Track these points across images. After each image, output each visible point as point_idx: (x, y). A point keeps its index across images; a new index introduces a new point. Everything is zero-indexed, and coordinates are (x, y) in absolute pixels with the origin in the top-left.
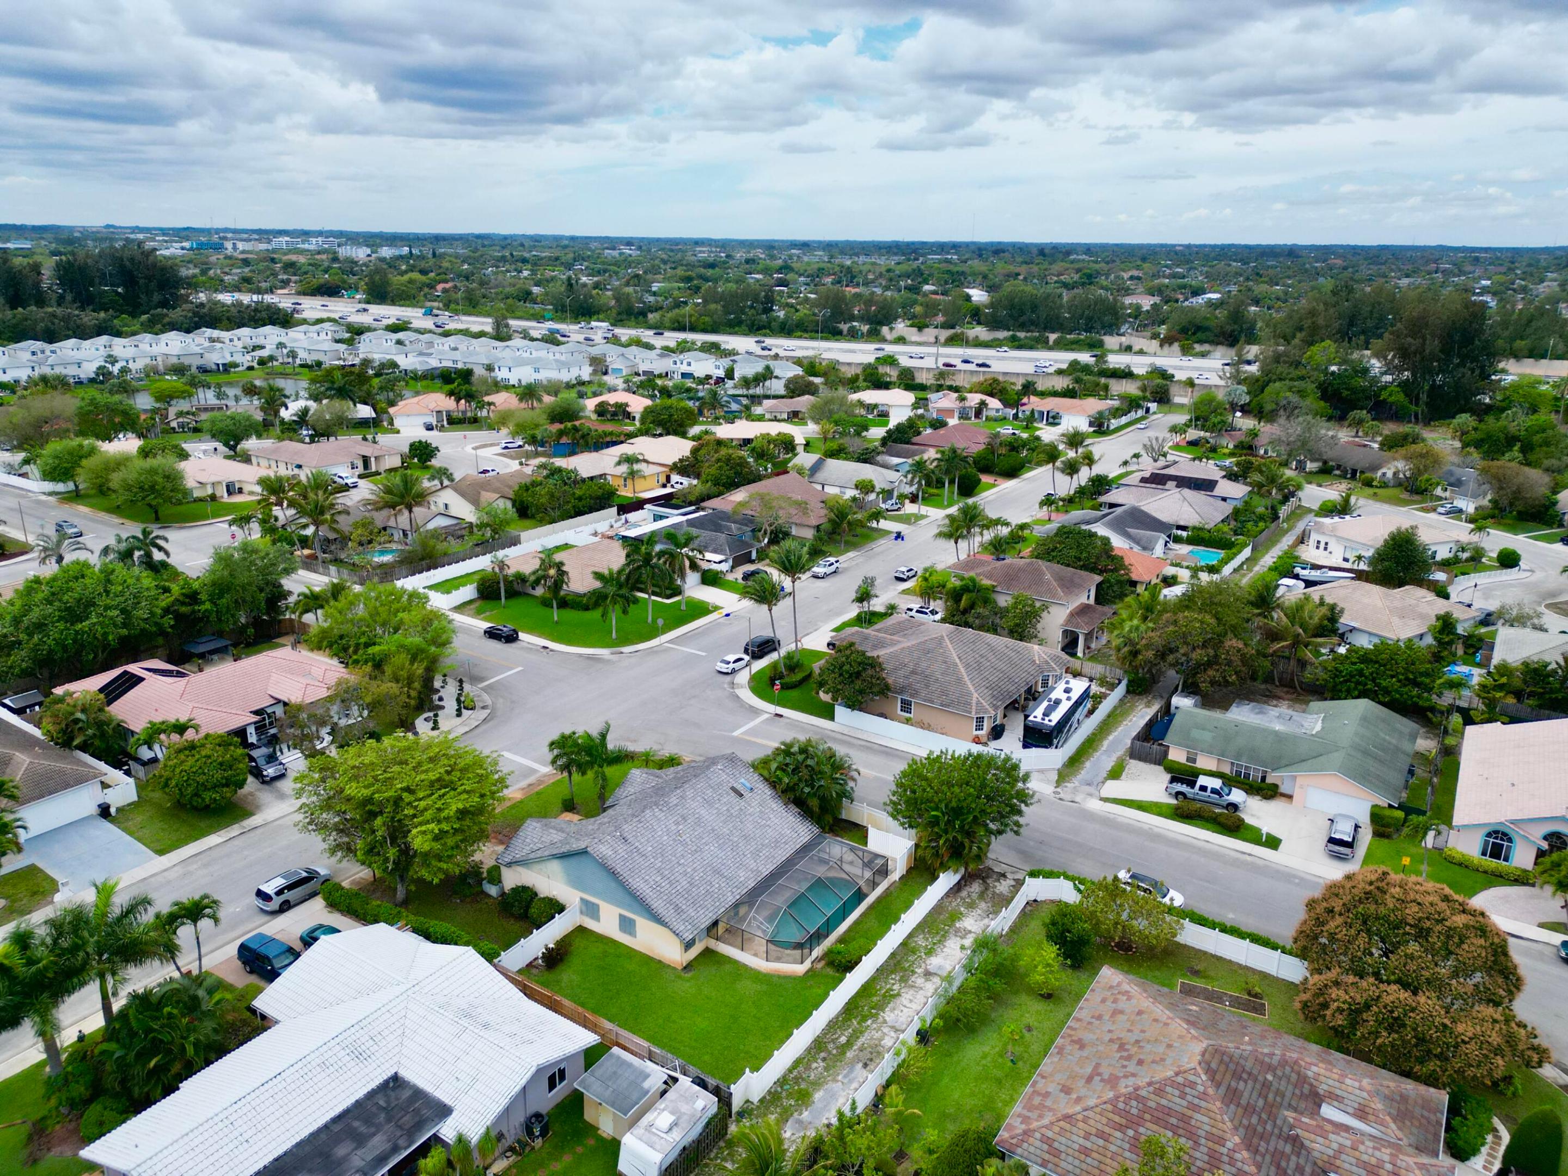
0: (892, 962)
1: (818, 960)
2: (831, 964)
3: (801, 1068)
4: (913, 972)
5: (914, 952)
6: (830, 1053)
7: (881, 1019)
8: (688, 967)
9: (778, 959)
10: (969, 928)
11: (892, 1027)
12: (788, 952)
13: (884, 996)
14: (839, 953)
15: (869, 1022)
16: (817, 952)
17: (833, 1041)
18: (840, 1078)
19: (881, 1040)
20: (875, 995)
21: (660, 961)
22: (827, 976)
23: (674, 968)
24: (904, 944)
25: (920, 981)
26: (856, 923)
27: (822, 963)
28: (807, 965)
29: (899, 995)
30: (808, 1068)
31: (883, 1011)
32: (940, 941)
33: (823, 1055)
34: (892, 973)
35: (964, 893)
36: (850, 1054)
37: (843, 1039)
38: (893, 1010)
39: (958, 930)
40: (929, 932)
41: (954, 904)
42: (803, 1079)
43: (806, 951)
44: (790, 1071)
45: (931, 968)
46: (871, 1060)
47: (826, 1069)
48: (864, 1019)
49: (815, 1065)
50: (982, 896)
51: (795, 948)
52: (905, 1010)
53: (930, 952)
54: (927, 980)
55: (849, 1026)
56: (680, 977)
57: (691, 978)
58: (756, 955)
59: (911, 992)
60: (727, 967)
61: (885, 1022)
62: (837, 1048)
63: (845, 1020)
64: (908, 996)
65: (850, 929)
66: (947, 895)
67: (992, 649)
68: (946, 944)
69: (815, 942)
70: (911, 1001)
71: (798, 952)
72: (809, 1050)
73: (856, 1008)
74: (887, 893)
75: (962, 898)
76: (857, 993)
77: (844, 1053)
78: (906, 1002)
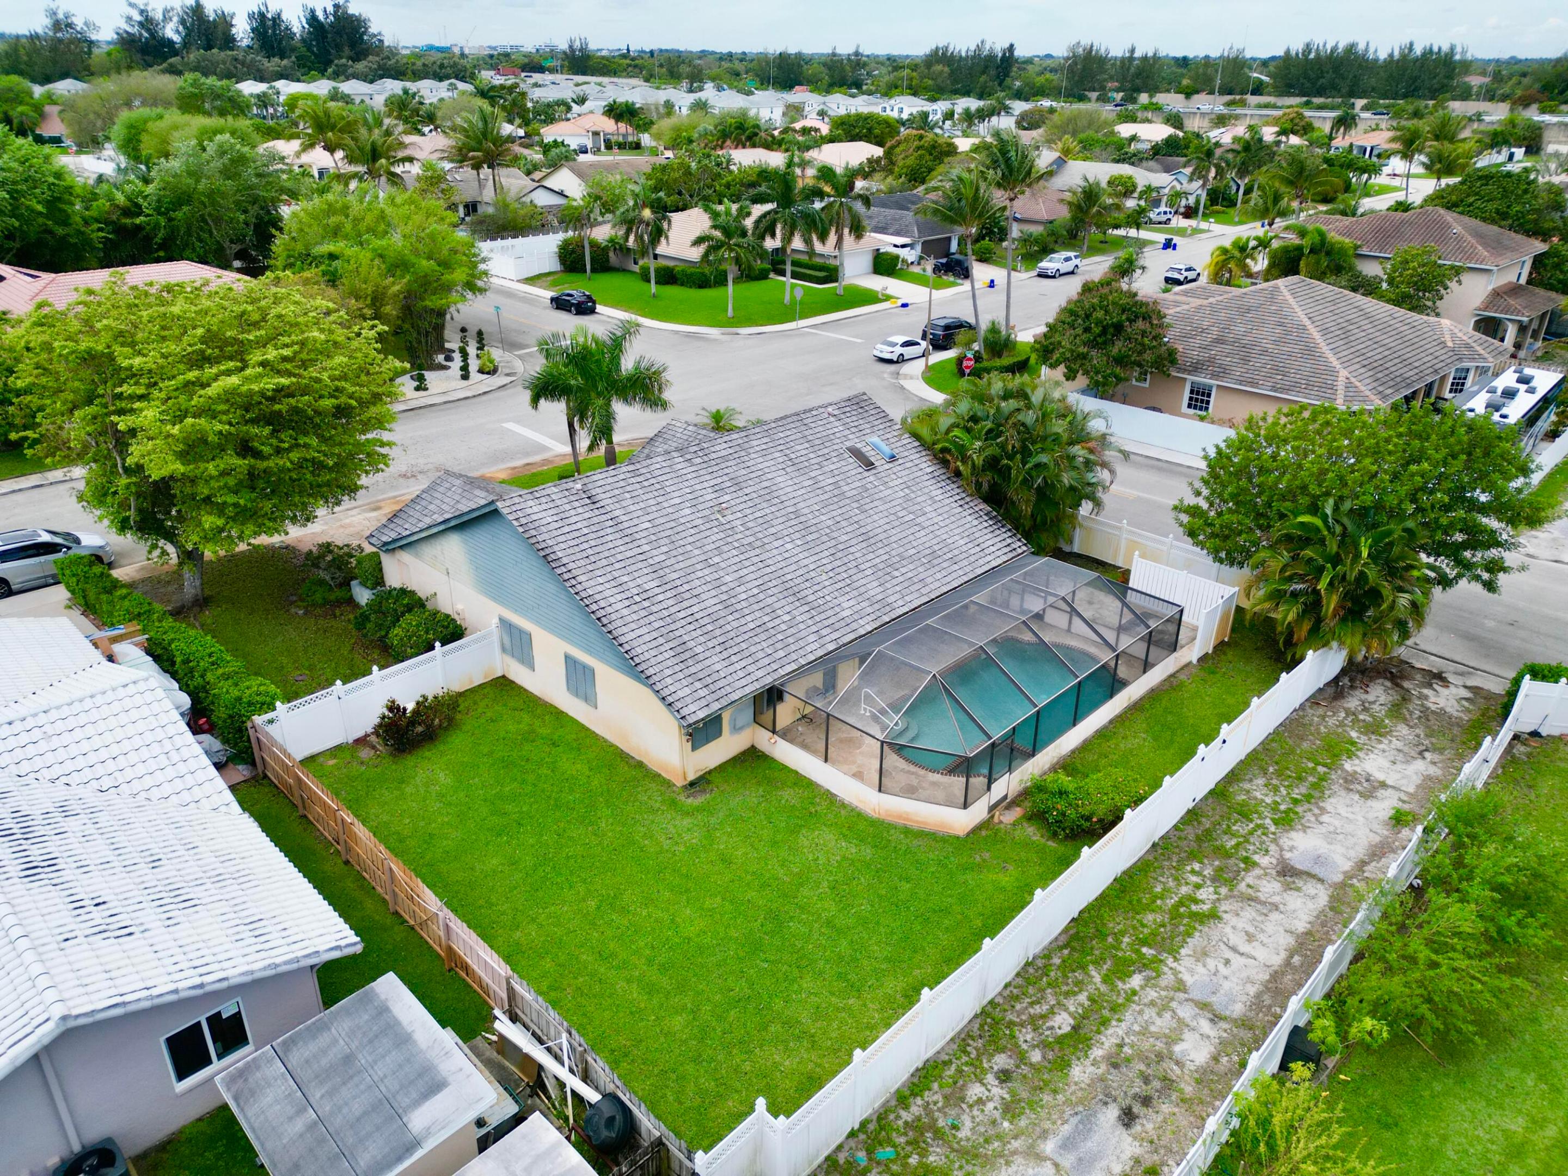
0: (1190, 832)
1: (1005, 803)
2: (1038, 816)
3: (935, 1096)
4: (1249, 864)
5: (1245, 813)
6: (1022, 1058)
7: (1168, 979)
8: (697, 785)
9: (910, 792)
10: (1380, 776)
11: (1204, 1006)
12: (936, 777)
13: (1175, 914)
14: (1062, 793)
15: (1136, 981)
16: (1007, 785)
17: (1035, 1022)
18: (1049, 1147)
19: (1172, 1039)
20: (1148, 908)
21: (640, 764)
22: (1027, 845)
23: (668, 784)
24: (1219, 793)
25: (1270, 888)
26: (1102, 734)
27: (1017, 812)
28: (978, 811)
29: (1213, 916)
30: (955, 1098)
31: (1174, 953)
32: (1308, 798)
33: (1001, 1061)
34: (1192, 857)
35: (1352, 703)
36: (1081, 1072)
37: (1063, 1022)
38: (1202, 955)
39: (1350, 780)
40: (1279, 774)
41: (1331, 722)
42: (938, 1134)
43: (978, 782)
44: (902, 1098)
45: (1296, 860)
46: (1146, 1101)
47: (1010, 1109)
48: (1122, 970)
49: (975, 1091)
50: (1396, 711)
51: (952, 771)
52: (1237, 960)
53: (1287, 821)
54: (1288, 887)
55: (1080, 984)
56: (673, 803)
57: (699, 809)
58: (858, 776)
59: (1249, 913)
60: (788, 795)
61: (1181, 986)
62: (1044, 1045)
63: (1066, 967)
64: (1241, 923)
65: (1085, 746)
66: (1314, 700)
67: (1367, 316)
68: (1329, 804)
69: (999, 763)
70: (1250, 938)
71: (958, 782)
72: (962, 1040)
73: (1100, 934)
74: (1171, 684)
75: (1348, 712)
76: (1102, 897)
77: (1063, 1065)
78: (1237, 939)
